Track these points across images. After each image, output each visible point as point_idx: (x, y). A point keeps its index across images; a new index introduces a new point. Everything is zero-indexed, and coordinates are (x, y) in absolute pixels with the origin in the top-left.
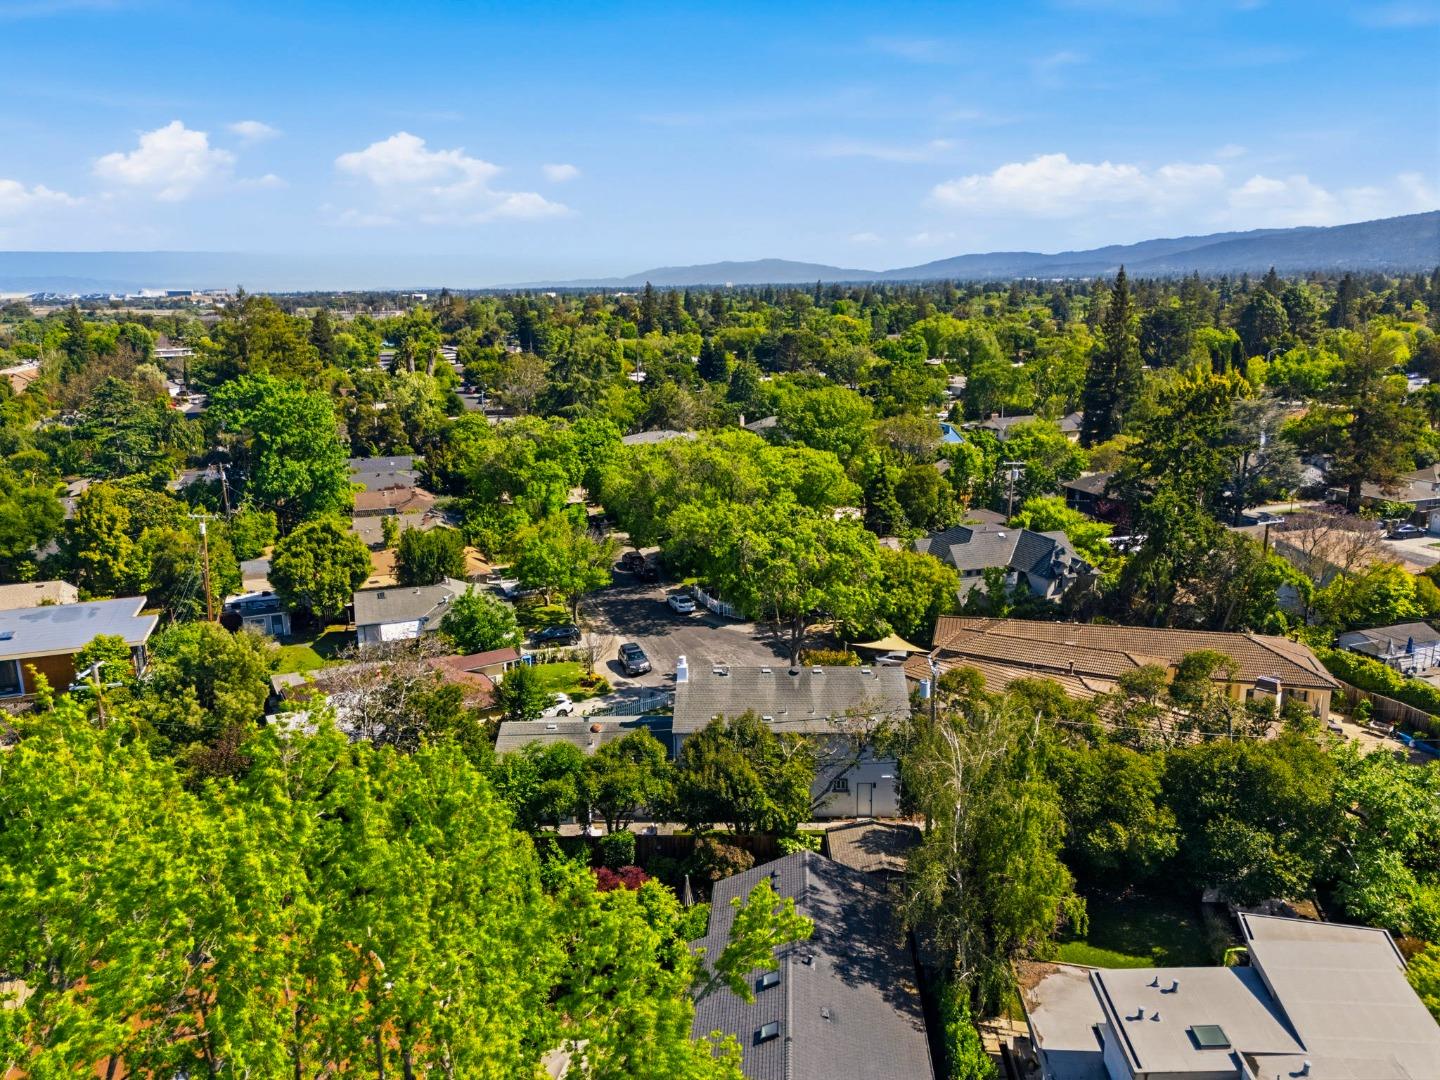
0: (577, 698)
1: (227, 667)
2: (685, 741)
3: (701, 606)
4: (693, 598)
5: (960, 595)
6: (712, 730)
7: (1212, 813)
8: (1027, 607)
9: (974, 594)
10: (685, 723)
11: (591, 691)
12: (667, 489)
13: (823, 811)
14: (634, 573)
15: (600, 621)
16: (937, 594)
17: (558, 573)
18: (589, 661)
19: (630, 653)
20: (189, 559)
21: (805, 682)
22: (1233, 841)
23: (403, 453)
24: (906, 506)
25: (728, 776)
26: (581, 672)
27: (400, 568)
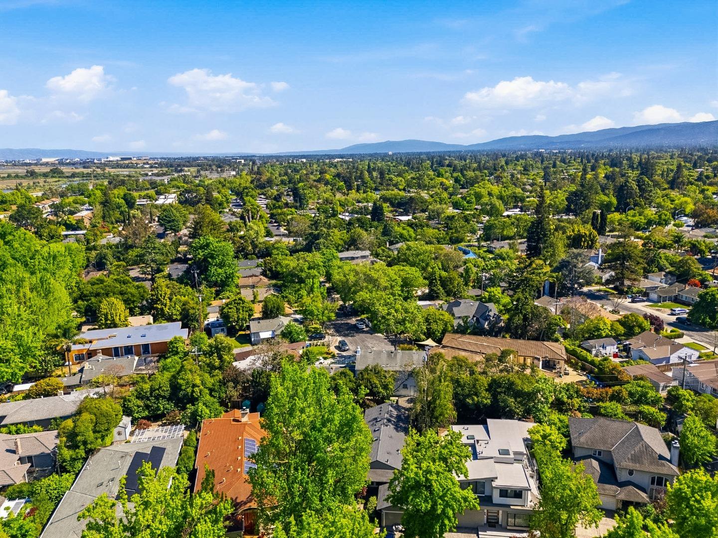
0: (325, 358)
1: (224, 348)
2: (358, 372)
3: (367, 326)
4: (365, 323)
5: (455, 325)
6: (366, 369)
7: (500, 393)
8: (477, 330)
9: (459, 325)
10: (359, 367)
11: (330, 356)
12: (356, 284)
13: (398, 393)
14: (343, 312)
15: (331, 331)
16: (446, 325)
17: (318, 315)
18: (328, 346)
19: (343, 343)
20: (193, 308)
21: (395, 355)
22: (504, 401)
23: (252, 259)
24: (444, 289)
25: (370, 382)
26: (326, 350)
27: (263, 312)
